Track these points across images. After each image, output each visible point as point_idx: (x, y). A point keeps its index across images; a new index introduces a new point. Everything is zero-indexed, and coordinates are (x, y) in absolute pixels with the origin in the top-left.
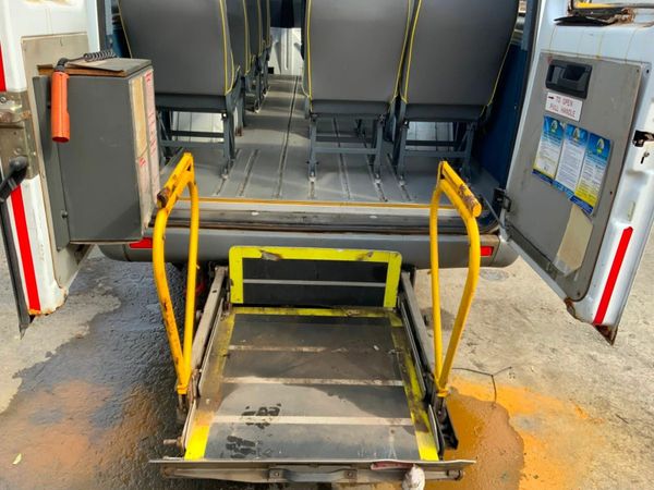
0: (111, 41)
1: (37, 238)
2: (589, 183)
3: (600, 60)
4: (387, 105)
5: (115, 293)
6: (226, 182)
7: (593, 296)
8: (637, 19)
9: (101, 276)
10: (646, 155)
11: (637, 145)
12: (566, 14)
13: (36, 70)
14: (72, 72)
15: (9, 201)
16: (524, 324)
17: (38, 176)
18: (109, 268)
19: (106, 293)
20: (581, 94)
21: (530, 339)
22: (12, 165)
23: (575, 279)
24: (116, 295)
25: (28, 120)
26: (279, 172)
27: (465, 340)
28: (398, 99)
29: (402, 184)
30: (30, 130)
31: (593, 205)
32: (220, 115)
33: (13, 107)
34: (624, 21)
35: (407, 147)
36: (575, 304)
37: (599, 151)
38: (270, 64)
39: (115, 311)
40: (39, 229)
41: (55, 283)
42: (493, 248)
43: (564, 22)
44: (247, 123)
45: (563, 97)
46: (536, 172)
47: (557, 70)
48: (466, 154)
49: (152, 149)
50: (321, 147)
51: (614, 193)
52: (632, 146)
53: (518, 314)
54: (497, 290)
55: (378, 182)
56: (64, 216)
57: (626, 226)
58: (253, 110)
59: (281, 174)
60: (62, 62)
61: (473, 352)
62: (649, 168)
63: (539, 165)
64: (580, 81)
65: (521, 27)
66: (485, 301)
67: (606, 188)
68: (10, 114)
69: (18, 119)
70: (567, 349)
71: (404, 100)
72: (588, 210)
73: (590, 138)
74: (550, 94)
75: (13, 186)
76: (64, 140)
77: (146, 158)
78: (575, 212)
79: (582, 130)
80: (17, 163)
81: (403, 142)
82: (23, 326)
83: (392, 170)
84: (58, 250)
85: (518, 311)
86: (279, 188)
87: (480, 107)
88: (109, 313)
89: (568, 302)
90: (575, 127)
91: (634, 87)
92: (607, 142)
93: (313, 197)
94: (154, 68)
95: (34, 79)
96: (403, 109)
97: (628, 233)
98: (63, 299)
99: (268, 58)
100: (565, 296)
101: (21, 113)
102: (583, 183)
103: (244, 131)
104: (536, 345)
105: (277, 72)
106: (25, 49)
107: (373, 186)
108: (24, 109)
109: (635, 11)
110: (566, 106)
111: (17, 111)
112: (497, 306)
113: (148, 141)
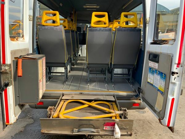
0: (35, 50)
1: (10, 103)
2: (162, 85)
3: (161, 53)
4: (108, 64)
5: (32, 118)
6: (65, 86)
7: (166, 118)
8: (169, 43)
9: (29, 113)
10: (175, 78)
11: (172, 75)
12: (152, 42)
13: (14, 58)
14: (23, 59)
15: (3, 92)
16: (151, 127)
17: (12, 86)
18: (31, 110)
19: (30, 118)
20: (158, 62)
21: (153, 131)
22: (5, 83)
23: (161, 113)
24: (33, 119)
25: (11, 71)
26: (79, 82)
27: (134, 132)
28: (111, 63)
29: (113, 85)
30: (11, 74)
31: (163, 92)
32: (64, 68)
33: (7, 68)
34: (166, 43)
35: (114, 75)
36: (161, 120)
37: (163, 77)
38: (79, 54)
39: (32, 123)
40: (11, 100)
41: (14, 115)
42: (139, 104)
43: (152, 43)
44: (72, 69)
45: (153, 63)
46: (148, 82)
47: (151, 56)
48: (131, 77)
49: (44, 78)
50: (91, 76)
51: (168, 88)
52: (171, 76)
53: (149, 124)
54: (143, 116)
55: (107, 85)
56: (18, 96)
57: (172, 98)
58: (74, 66)
59: (80, 83)
60: (21, 56)
61: (136, 136)
62: (176, 81)
63: (149, 81)
64: (157, 59)
65: (142, 44)
66: (139, 120)
67: (166, 87)
68: (6, 70)
69: (8, 71)
70: (164, 135)
71: (113, 63)
72: (162, 93)
73: (161, 74)
74: (150, 62)
75: (5, 88)
76: (21, 76)
77: (42, 80)
78: (159, 93)
79: (159, 71)
80: (6, 82)
81: (113, 74)
82: (4, 128)
83: (111, 81)
84: (16, 106)
85: (149, 123)
86: (79, 87)
87: (133, 65)
88: (30, 124)
89: (160, 120)
90: (157, 70)
91: (170, 60)
92: (165, 74)
93: (88, 89)
94: (46, 57)
95: (13, 61)
96: (112, 65)
97: (173, 100)
98: (16, 120)
99: (78, 53)
100: (159, 118)
101: (9, 70)
102: (160, 85)
103: (71, 72)
104: (155, 133)
105: (81, 56)
106: (11, 53)
107: (105, 86)
108: (9, 68)
109: (169, 41)
110: (154, 65)
111: (8, 69)
112: (143, 121)
113: (43, 76)
